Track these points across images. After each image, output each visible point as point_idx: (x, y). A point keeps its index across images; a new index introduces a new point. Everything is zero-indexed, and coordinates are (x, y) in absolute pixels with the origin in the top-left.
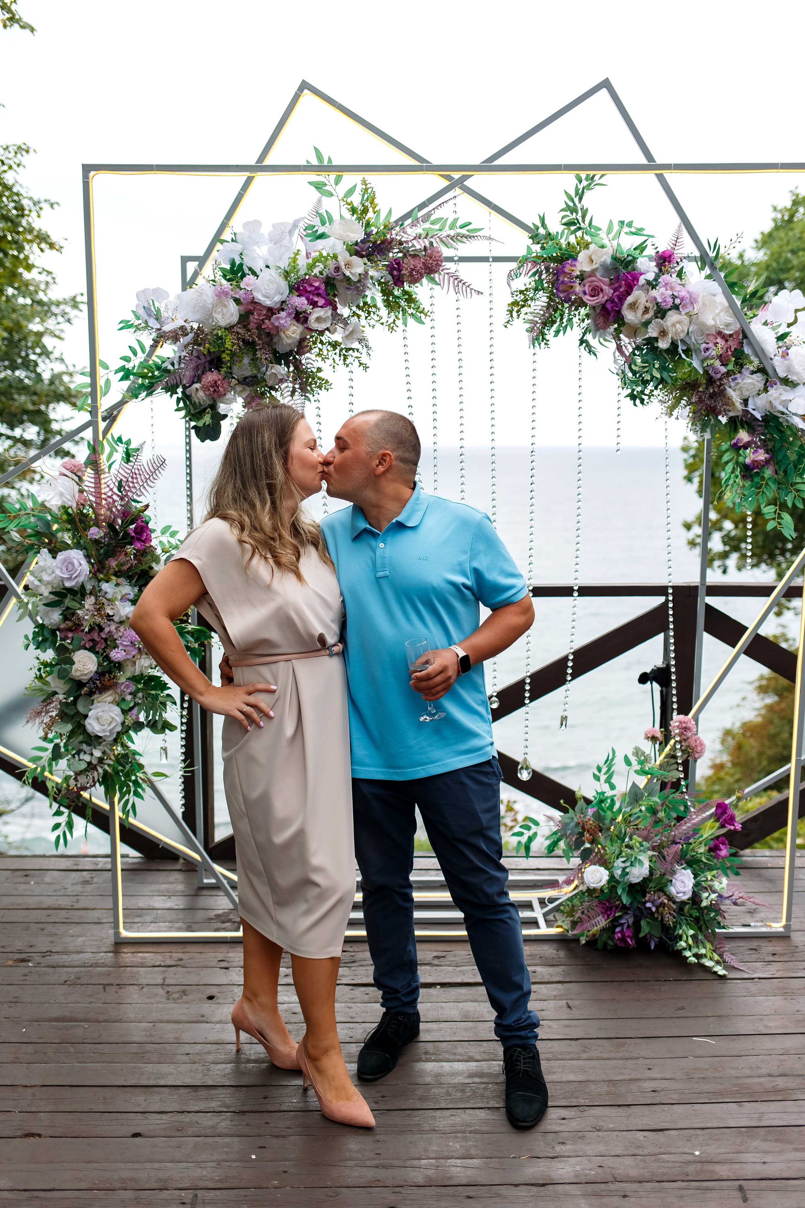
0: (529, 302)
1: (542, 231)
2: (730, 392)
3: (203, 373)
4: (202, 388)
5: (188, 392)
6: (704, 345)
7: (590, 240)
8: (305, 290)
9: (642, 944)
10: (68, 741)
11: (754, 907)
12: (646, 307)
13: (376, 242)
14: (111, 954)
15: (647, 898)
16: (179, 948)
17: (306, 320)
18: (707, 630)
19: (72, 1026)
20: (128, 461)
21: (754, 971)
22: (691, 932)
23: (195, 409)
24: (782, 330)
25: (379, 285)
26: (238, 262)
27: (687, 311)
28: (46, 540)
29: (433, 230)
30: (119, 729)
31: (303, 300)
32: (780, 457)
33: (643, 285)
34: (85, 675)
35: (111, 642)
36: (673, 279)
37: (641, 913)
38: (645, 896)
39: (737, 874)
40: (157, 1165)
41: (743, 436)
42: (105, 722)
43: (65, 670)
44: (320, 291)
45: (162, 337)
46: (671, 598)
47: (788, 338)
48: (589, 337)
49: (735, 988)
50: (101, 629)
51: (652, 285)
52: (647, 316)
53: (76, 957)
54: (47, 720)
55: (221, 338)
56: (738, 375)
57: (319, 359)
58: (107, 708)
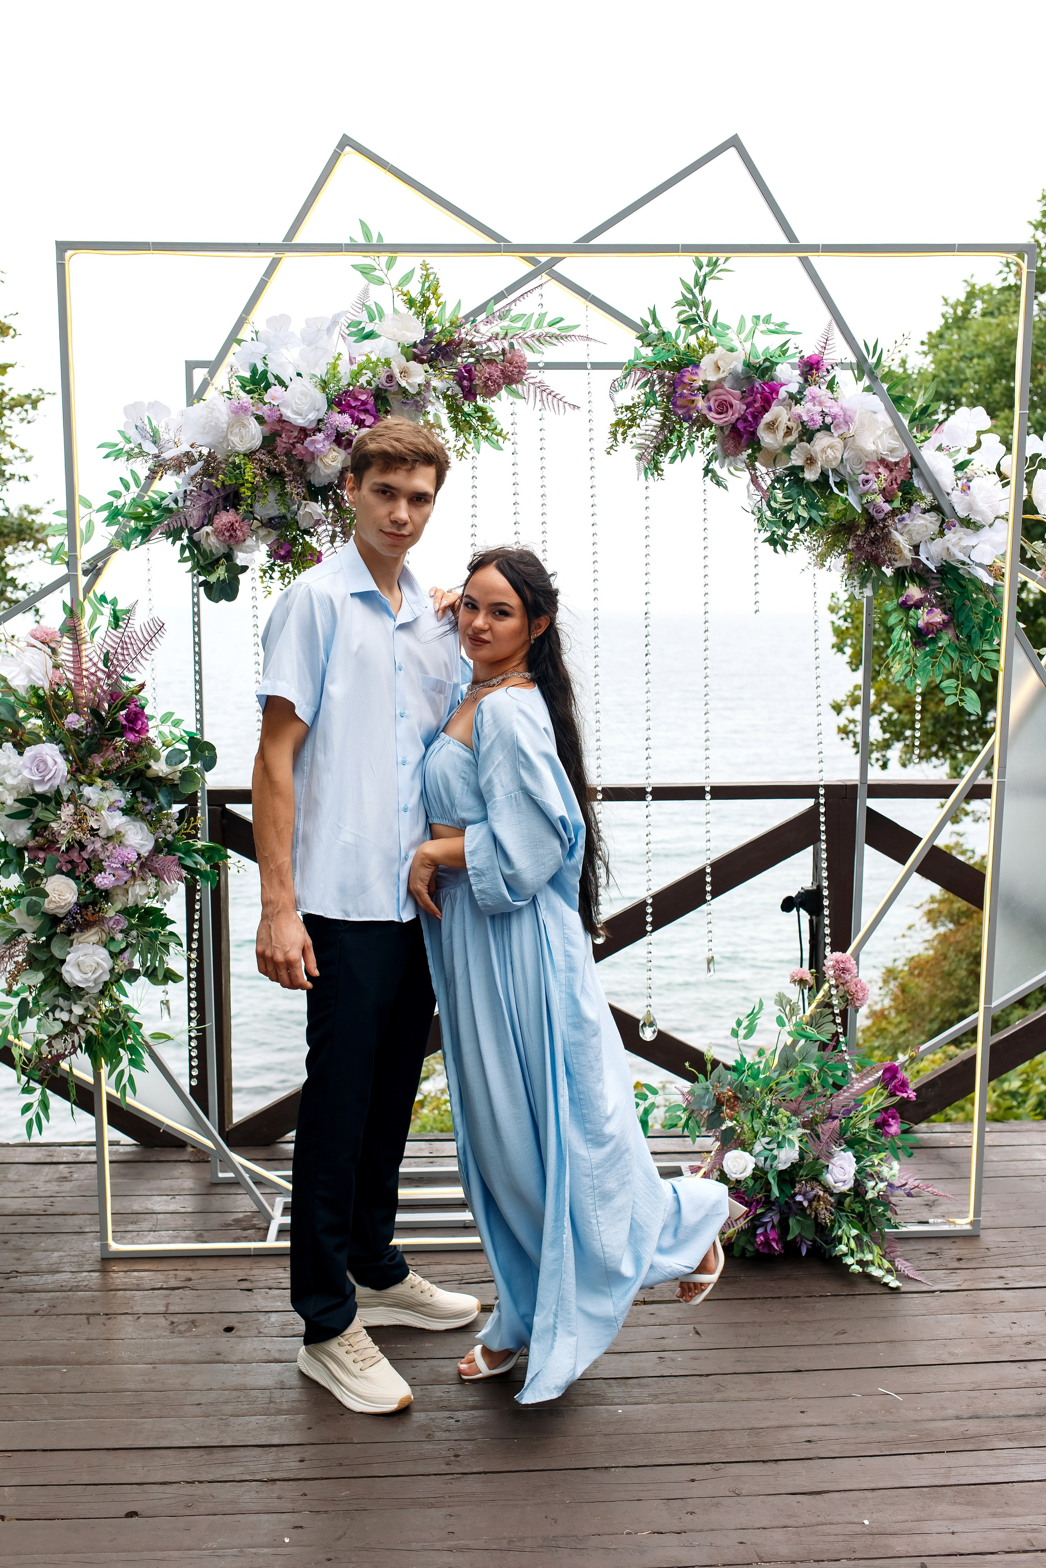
0: (638, 421)
1: (653, 329)
2: (897, 536)
3: (215, 513)
4: (214, 531)
5: (196, 536)
6: (863, 476)
7: (715, 342)
8: (348, 405)
9: (791, 1249)
10: (39, 994)
11: (932, 1198)
12: (788, 428)
13: (439, 343)
14: (97, 1274)
15: (797, 1190)
16: (186, 1264)
18: (869, 842)
19: (45, 1370)
20: (116, 626)
21: (934, 1281)
22: (854, 1232)
23: (205, 560)
24: (962, 457)
25: (444, 398)
26: (260, 368)
27: (841, 432)
28: (10, 731)
29: (514, 328)
30: (107, 977)
31: (346, 418)
32: (962, 619)
33: (784, 400)
34: (62, 907)
35: (95, 865)
36: (822, 392)
37: (788, 1209)
38: (794, 1187)
39: (910, 1155)
40: (159, 1555)
41: (914, 592)
42: (87, 970)
43: (35, 902)
44: (368, 407)
45: (161, 465)
46: (822, 801)
47: (970, 467)
48: (715, 465)
49: (912, 1304)
50: (82, 847)
51: (796, 399)
52: (790, 439)
53: (49, 1278)
54: (11, 967)
55: (238, 467)
56: (906, 515)
58: (90, 951)
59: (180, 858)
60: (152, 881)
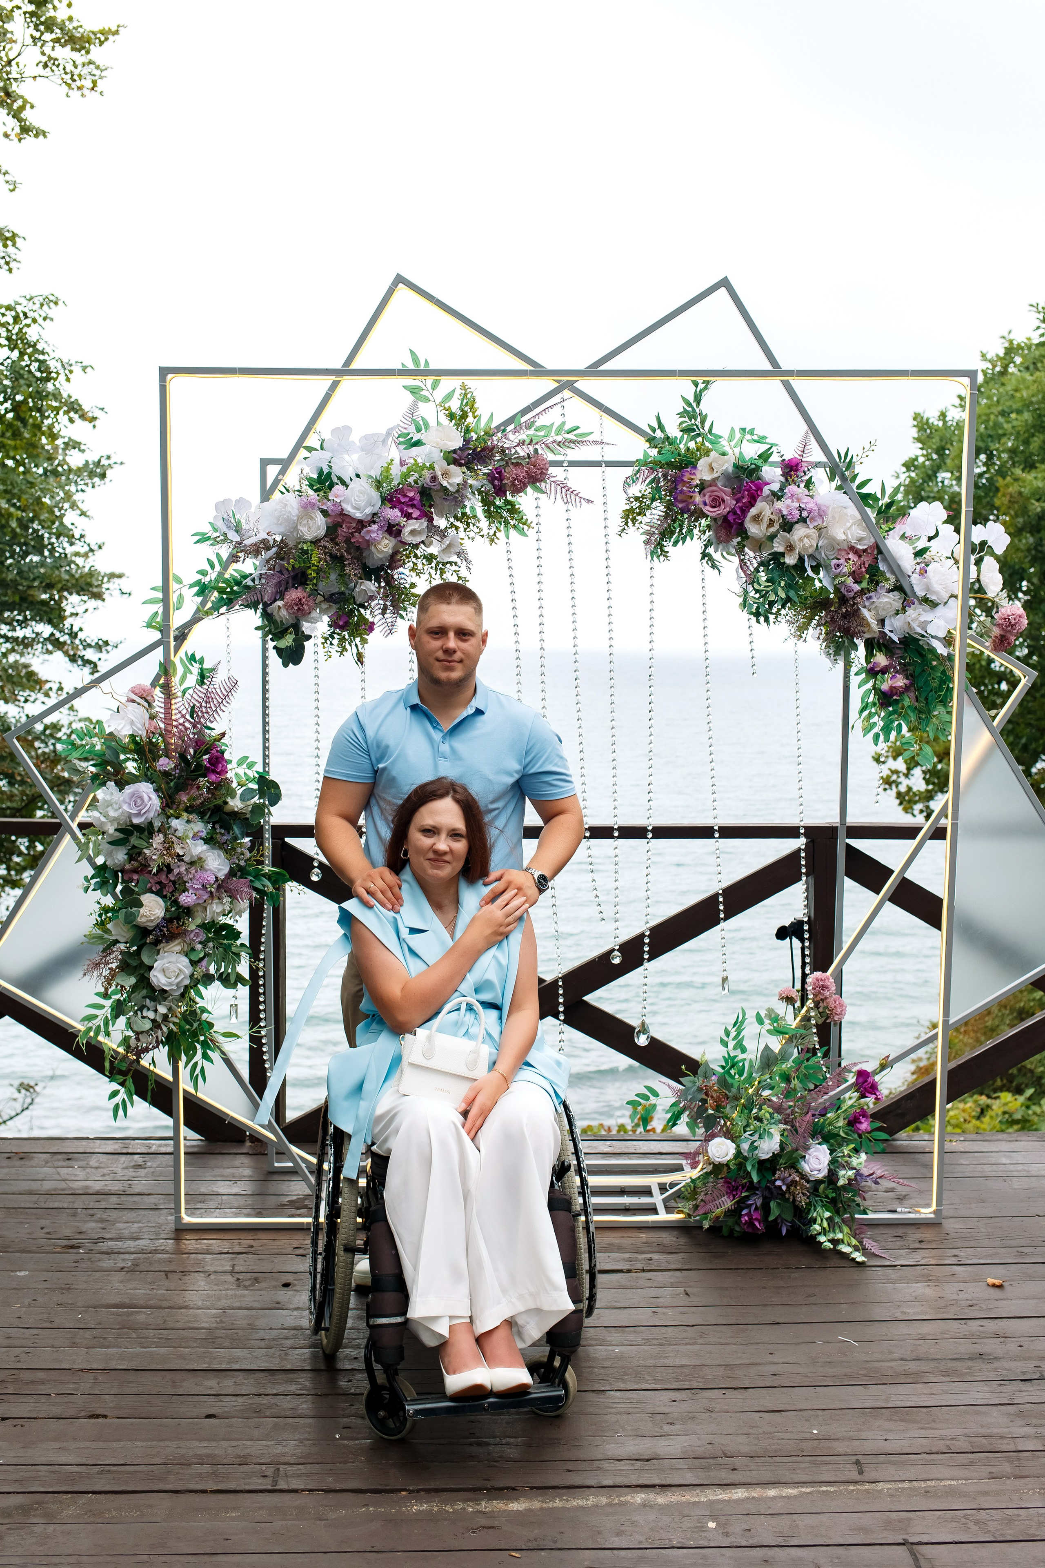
0: (645, 511)
1: (659, 434)
2: (865, 612)
3: (286, 589)
4: (285, 606)
5: (269, 610)
6: (835, 561)
7: (710, 447)
8: (399, 501)
9: (772, 1229)
10: (129, 996)
12: (770, 520)
13: (475, 450)
14: (172, 1241)
15: (777, 1176)
16: (249, 1235)
17: (399, 533)
18: (848, 874)
19: (133, 1312)
20: (202, 683)
21: (897, 1258)
22: (827, 1214)
23: (276, 628)
24: (920, 545)
25: (479, 494)
26: (326, 471)
27: (816, 524)
28: (113, 771)
29: (538, 436)
30: (187, 982)
31: (397, 512)
32: (921, 684)
33: (768, 496)
34: (152, 921)
35: (180, 885)
36: (802, 490)
37: (771, 1193)
38: (774, 1174)
39: (882, 1155)
40: (234, 1443)
41: (881, 659)
42: (172, 974)
43: (132, 914)
44: (415, 502)
45: (241, 550)
47: (928, 553)
48: (711, 550)
49: (875, 1275)
50: (170, 870)
51: (778, 496)
52: (772, 530)
53: (132, 1243)
54: (106, 972)
55: (306, 552)
56: (872, 594)
57: (414, 574)
58: (174, 959)
59: (251, 881)
60: (227, 900)
